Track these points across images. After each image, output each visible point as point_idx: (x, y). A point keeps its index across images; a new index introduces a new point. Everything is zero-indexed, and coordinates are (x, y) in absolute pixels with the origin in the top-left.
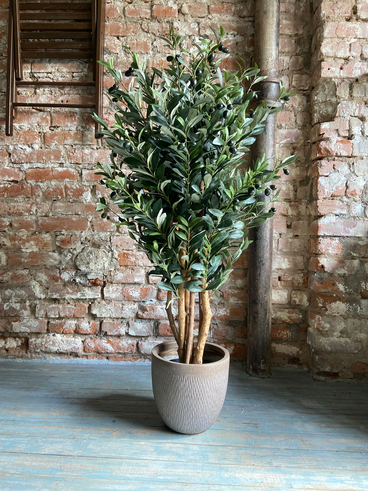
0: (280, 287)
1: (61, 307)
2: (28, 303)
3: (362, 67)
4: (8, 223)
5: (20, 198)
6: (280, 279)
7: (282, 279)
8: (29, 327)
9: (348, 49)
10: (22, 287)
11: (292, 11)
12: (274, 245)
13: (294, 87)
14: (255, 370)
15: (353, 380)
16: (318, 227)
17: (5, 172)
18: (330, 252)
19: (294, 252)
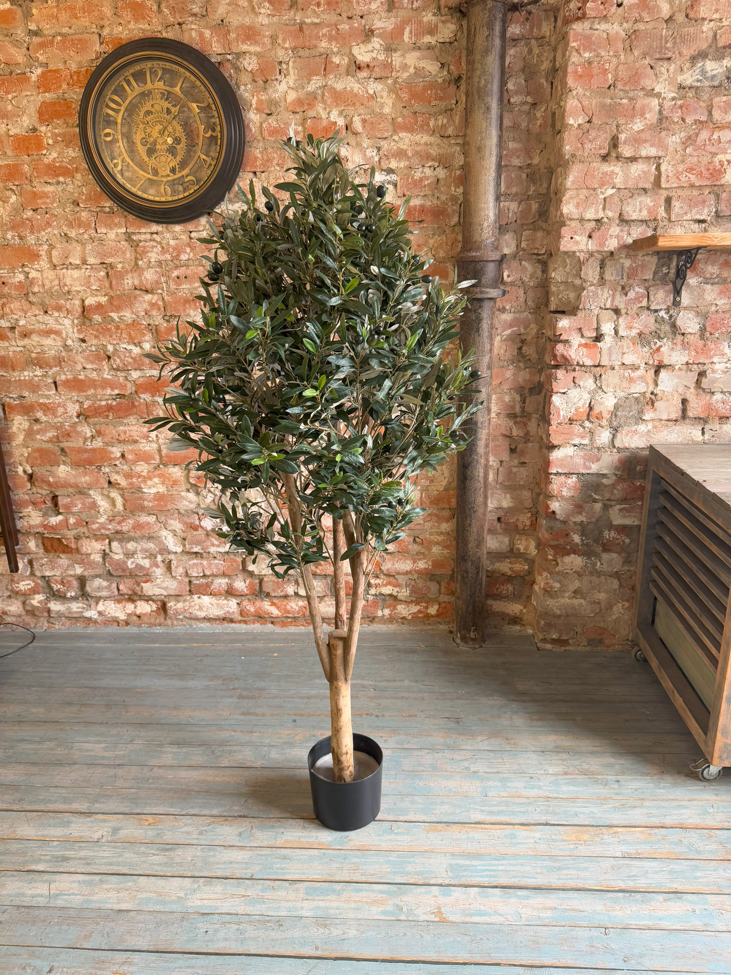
0: (499, 530)
1: (205, 562)
2: (159, 558)
3: (621, 234)
4: (119, 455)
5: (132, 420)
6: (499, 519)
7: (502, 520)
8: (164, 589)
9: (601, 206)
10: (150, 538)
11: (524, 125)
12: (491, 477)
13: (524, 250)
14: (464, 639)
15: (587, 649)
16: (549, 462)
17: (106, 384)
18: (564, 493)
19: (520, 485)
